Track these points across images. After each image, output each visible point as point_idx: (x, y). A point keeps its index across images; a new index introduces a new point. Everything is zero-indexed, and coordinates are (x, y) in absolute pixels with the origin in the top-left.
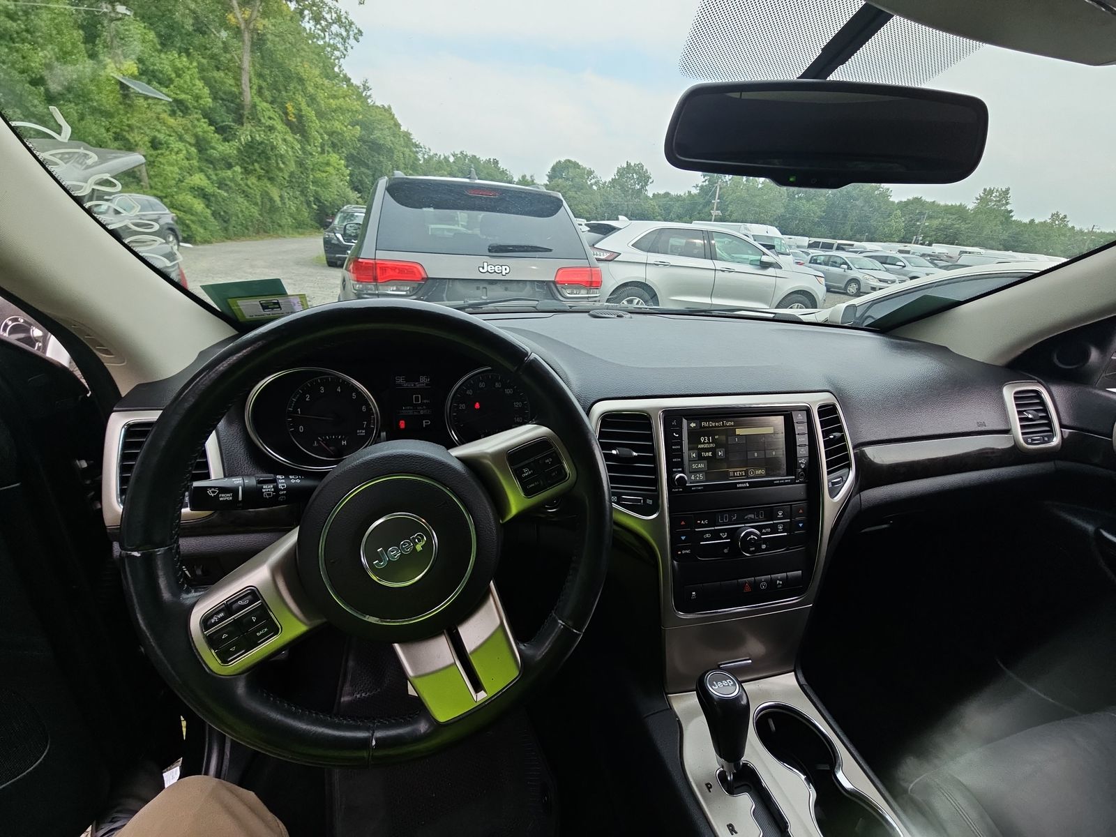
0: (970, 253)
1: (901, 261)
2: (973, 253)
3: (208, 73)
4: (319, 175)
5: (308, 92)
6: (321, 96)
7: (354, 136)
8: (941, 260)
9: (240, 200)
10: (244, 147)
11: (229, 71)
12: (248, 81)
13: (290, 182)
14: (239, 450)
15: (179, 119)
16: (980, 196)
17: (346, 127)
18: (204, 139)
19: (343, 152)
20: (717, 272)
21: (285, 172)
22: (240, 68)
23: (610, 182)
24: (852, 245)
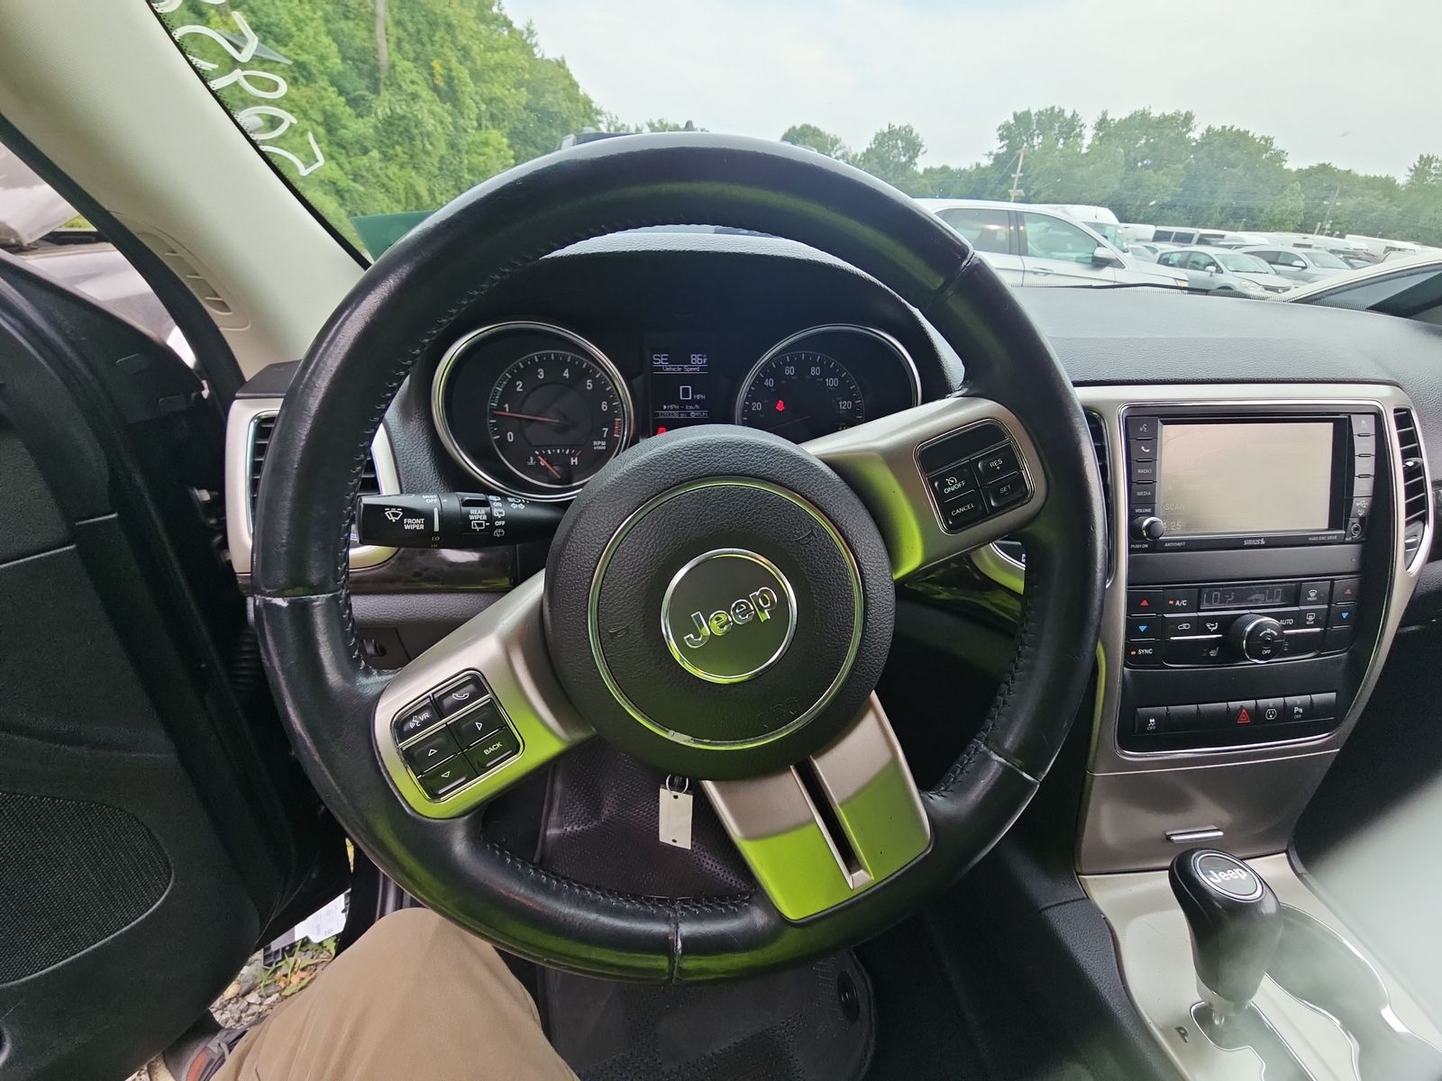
0: (1400, 250)
1: (1300, 259)
2: (1404, 250)
3: (334, 24)
4: (476, 159)
5: (459, 43)
6: (476, 49)
7: (518, 103)
8: (1359, 259)
9: (380, 196)
10: (382, 124)
11: (362, 20)
12: (383, 32)
13: (441, 169)
14: (423, 463)
15: (303, 89)
16: (1415, 166)
17: (509, 90)
18: (334, 115)
19: (505, 127)
20: (1026, 274)
21: (433, 155)
22: (373, 14)
23: (863, 154)
24: (1222, 236)
